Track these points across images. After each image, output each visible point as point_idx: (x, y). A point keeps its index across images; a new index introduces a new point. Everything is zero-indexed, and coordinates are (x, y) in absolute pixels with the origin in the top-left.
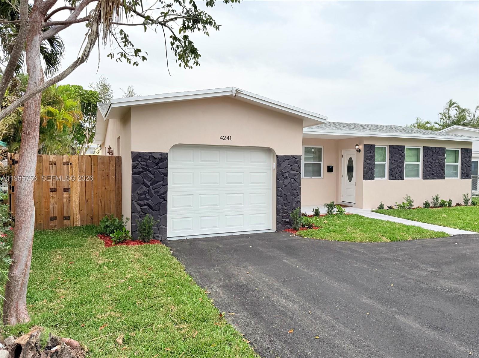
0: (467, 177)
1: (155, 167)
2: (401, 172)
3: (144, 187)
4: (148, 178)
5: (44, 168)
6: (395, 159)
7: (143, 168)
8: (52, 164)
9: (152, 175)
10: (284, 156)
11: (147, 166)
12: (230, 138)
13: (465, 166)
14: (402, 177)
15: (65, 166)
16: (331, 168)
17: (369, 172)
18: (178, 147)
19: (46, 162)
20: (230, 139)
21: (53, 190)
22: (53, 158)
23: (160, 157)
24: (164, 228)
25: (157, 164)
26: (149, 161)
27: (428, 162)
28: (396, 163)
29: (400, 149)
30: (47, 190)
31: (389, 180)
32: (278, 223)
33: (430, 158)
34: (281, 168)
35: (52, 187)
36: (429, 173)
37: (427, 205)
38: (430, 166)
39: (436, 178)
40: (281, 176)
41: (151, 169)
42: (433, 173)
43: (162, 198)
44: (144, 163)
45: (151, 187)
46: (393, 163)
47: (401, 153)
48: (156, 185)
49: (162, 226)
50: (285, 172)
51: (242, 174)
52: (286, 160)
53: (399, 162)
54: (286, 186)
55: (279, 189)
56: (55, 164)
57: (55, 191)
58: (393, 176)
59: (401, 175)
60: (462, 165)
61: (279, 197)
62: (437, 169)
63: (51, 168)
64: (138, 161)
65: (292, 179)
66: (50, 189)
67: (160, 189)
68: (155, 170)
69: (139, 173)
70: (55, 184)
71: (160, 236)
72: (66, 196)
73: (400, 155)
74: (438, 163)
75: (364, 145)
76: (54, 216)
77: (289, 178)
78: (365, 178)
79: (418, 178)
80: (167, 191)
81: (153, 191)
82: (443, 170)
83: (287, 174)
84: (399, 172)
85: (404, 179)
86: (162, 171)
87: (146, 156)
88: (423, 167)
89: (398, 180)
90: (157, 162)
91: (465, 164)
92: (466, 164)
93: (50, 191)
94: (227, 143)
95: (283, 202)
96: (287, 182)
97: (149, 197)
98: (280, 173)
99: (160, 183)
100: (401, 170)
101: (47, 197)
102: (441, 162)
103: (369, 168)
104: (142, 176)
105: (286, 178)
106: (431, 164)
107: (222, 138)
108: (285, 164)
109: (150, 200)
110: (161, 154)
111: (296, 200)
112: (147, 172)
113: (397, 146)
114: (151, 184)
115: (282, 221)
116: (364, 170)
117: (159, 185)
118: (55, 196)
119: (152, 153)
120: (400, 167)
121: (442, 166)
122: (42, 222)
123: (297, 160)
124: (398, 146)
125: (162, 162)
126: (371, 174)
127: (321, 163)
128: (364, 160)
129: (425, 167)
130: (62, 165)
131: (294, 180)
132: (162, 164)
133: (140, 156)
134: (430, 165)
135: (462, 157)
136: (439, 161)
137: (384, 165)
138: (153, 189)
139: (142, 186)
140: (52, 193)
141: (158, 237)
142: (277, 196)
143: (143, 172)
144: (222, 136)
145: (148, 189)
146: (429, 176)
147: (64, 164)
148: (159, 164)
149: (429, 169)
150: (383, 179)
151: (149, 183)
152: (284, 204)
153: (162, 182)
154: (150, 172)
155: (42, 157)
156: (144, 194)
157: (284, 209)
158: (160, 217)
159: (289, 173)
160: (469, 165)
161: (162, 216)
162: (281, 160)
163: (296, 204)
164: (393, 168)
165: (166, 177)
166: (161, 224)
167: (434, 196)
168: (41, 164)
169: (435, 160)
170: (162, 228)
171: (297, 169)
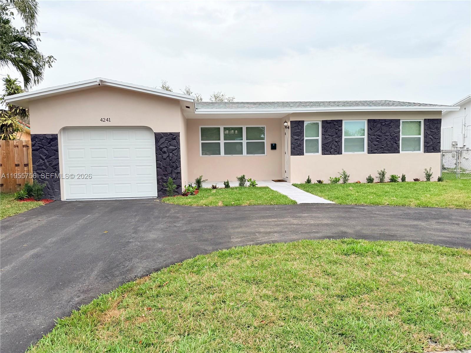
0: (434, 150)
1: (48, 145)
2: (338, 147)
3: (41, 160)
4: (44, 153)
5: (11, 150)
6: (329, 134)
7: (39, 146)
8: (15, 147)
9: (46, 151)
10: (162, 133)
11: (42, 144)
12: (109, 119)
13: (430, 138)
14: (339, 152)
15: (24, 148)
16: (274, 145)
17: (297, 147)
18: (65, 129)
19: (12, 146)
20: (109, 121)
21: (17, 165)
22: (16, 142)
23: (51, 137)
24: (58, 192)
25: (49, 143)
26: (43, 141)
27: (374, 135)
28: (330, 138)
29: (336, 124)
30: (14, 165)
31: (322, 155)
32: (159, 191)
33: (379, 131)
34: (159, 144)
35: (16, 163)
36: (377, 146)
37: (370, 180)
38: (378, 140)
39: (386, 152)
40: (159, 150)
41: (45, 147)
42: (383, 147)
43: (55, 169)
44: (40, 142)
45: (46, 160)
46: (328, 138)
47: (338, 127)
48: (49, 159)
49: (56, 190)
50: (163, 148)
51: (128, 149)
52: (164, 137)
53: (334, 136)
54: (165, 159)
55: (158, 162)
56: (18, 147)
57: (19, 166)
58: (327, 151)
59: (338, 149)
60: (425, 137)
61: (158, 169)
62: (388, 143)
63: (15, 150)
64: (35, 141)
65: (170, 153)
66: (15, 164)
67: (53, 161)
68: (48, 148)
69: (37, 150)
70: (18, 161)
71: (55, 197)
72: (26, 169)
73: (337, 130)
74: (390, 137)
75: (291, 121)
76: (19, 183)
77: (168, 152)
78: (293, 154)
79: (362, 153)
80: (58, 164)
81: (47, 164)
82: (396, 143)
83: (165, 149)
84: (336, 147)
85: (342, 154)
86: (54, 148)
87: (41, 137)
88: (368, 141)
89: (334, 154)
90: (49, 141)
91: (430, 136)
92: (432, 136)
93: (16, 166)
94: (106, 124)
95: (163, 173)
96: (165, 156)
97: (45, 168)
98: (158, 148)
99: (53, 157)
100: (337, 144)
101: (13, 170)
102: (394, 134)
103: (297, 144)
104: (39, 152)
105: (165, 152)
106: (380, 138)
107: (102, 120)
108: (162, 140)
109: (46, 170)
110: (52, 135)
111: (176, 171)
112: (43, 149)
113: (331, 120)
114: (46, 158)
115: (162, 189)
116: (291, 146)
117: (52, 158)
118: (19, 169)
119: (46, 134)
120: (336, 142)
121: (395, 139)
122: (11, 188)
123: (175, 136)
124: (334, 120)
125: (54, 141)
126: (300, 149)
127: (265, 141)
128: (291, 136)
129: (370, 140)
130: (22, 147)
131: (173, 154)
132: (53, 142)
133: (37, 138)
134: (378, 138)
135: (426, 129)
136: (391, 134)
137: (317, 140)
138: (48, 162)
139: (39, 160)
140: (16, 167)
141: (53, 198)
142: (157, 168)
143: (39, 149)
144: (102, 119)
145: (44, 161)
146: (377, 149)
147: (24, 146)
148: (51, 143)
149: (376, 143)
150: (317, 154)
151: (44, 157)
152: (164, 175)
153: (54, 156)
154: (45, 149)
155: (9, 142)
156: (41, 165)
157: (164, 179)
158: (54, 183)
159: (167, 148)
160: (437, 137)
161: (55, 183)
162: (158, 137)
163: (175, 175)
164: (327, 143)
165: (57, 153)
166: (55, 188)
167: (380, 171)
168: (9, 147)
169: (385, 133)
170: (56, 192)
171: (175, 145)
